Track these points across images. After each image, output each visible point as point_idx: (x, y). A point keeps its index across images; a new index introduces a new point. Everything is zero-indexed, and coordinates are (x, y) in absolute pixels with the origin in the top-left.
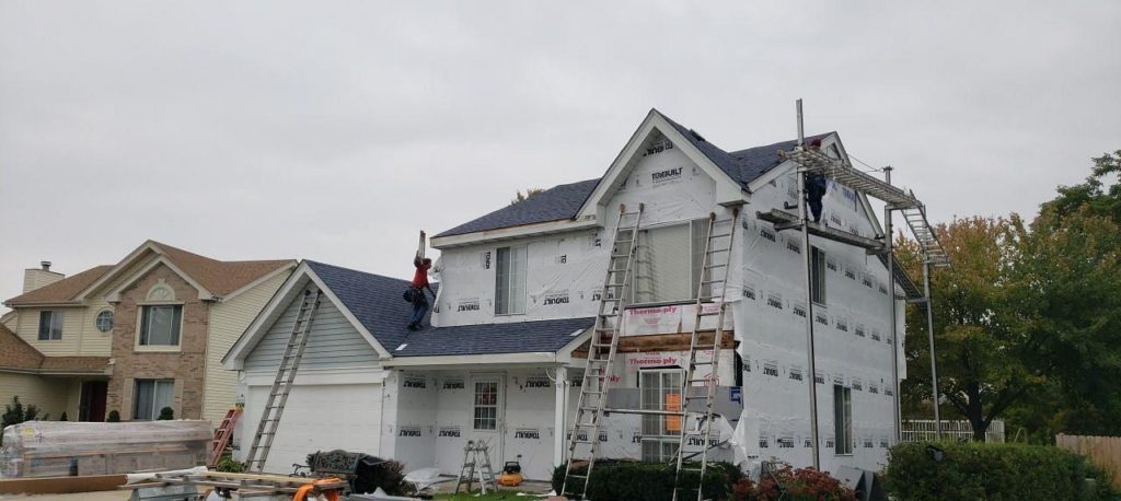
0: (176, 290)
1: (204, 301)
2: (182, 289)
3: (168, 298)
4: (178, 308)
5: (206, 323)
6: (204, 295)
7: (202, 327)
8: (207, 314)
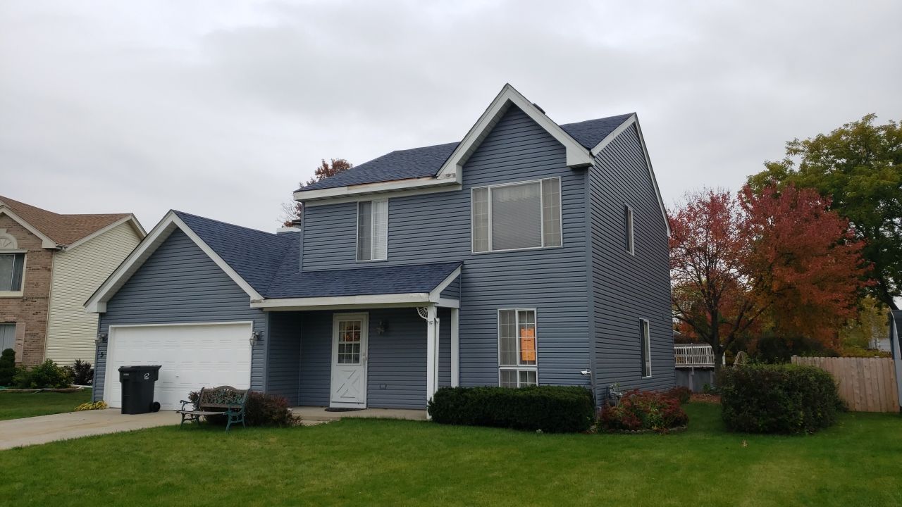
0: (18, 239)
1: (48, 250)
2: (24, 238)
3: (10, 247)
4: (20, 256)
5: (50, 270)
6: (48, 243)
7: (45, 273)
8: (51, 262)
